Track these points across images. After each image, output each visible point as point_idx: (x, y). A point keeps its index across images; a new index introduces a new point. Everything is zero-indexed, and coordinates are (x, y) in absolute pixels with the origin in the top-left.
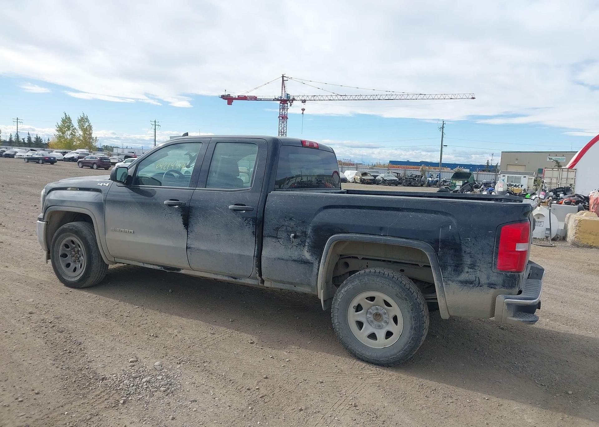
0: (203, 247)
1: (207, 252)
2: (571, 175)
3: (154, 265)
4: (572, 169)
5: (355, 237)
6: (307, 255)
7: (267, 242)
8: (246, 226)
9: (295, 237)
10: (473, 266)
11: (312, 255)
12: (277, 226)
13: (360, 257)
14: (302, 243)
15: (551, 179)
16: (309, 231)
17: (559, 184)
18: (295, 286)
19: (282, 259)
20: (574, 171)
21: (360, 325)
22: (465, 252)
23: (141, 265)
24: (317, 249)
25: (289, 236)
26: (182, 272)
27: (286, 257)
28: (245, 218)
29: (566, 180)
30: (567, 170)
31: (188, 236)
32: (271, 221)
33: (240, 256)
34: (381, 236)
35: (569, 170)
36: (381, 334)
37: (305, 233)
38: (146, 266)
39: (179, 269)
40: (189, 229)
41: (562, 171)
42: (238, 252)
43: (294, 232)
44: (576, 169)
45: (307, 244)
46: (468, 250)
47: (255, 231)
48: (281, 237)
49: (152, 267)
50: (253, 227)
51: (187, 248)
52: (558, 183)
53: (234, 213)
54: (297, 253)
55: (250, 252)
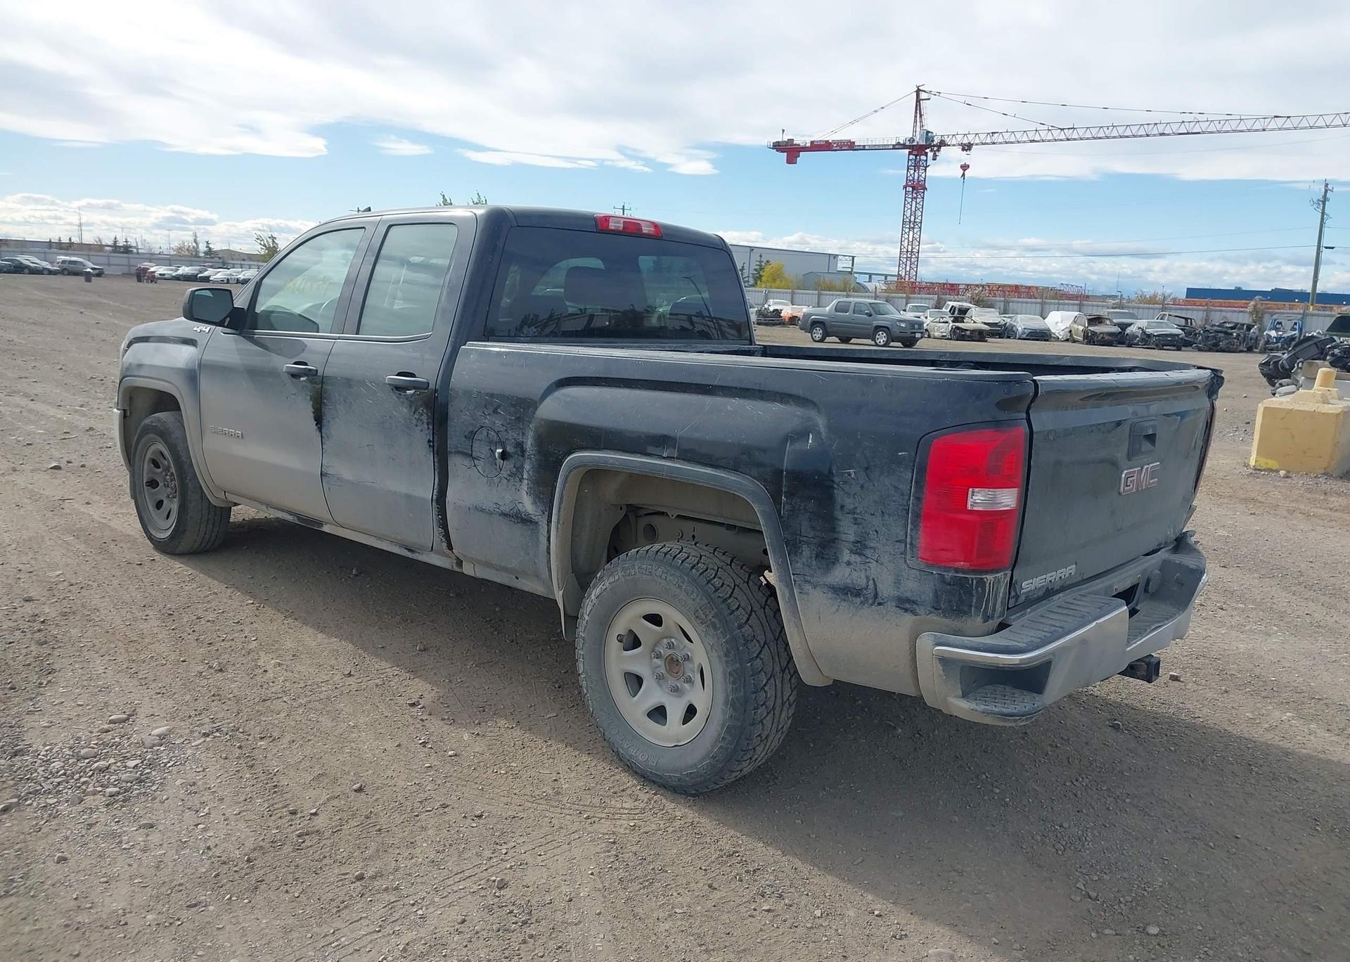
0: (346, 475)
1: (354, 485)
5: (611, 461)
6: (528, 504)
7: (457, 464)
8: (417, 426)
9: (504, 456)
10: (860, 547)
11: (534, 503)
12: (471, 429)
14: (518, 473)
16: (529, 443)
18: (517, 578)
19: (482, 510)
21: (635, 682)
22: (842, 507)
24: (544, 489)
25: (493, 452)
26: (325, 529)
27: (488, 505)
28: (414, 408)
31: (324, 447)
32: (460, 418)
33: (408, 497)
34: (664, 458)
36: (675, 711)
37: (520, 446)
39: (321, 523)
40: (324, 430)
42: (402, 488)
43: (503, 445)
45: (525, 475)
46: (849, 503)
47: (431, 439)
48: (479, 454)
50: (428, 428)
51: (322, 475)
53: (394, 393)
54: (508, 497)
55: (425, 490)
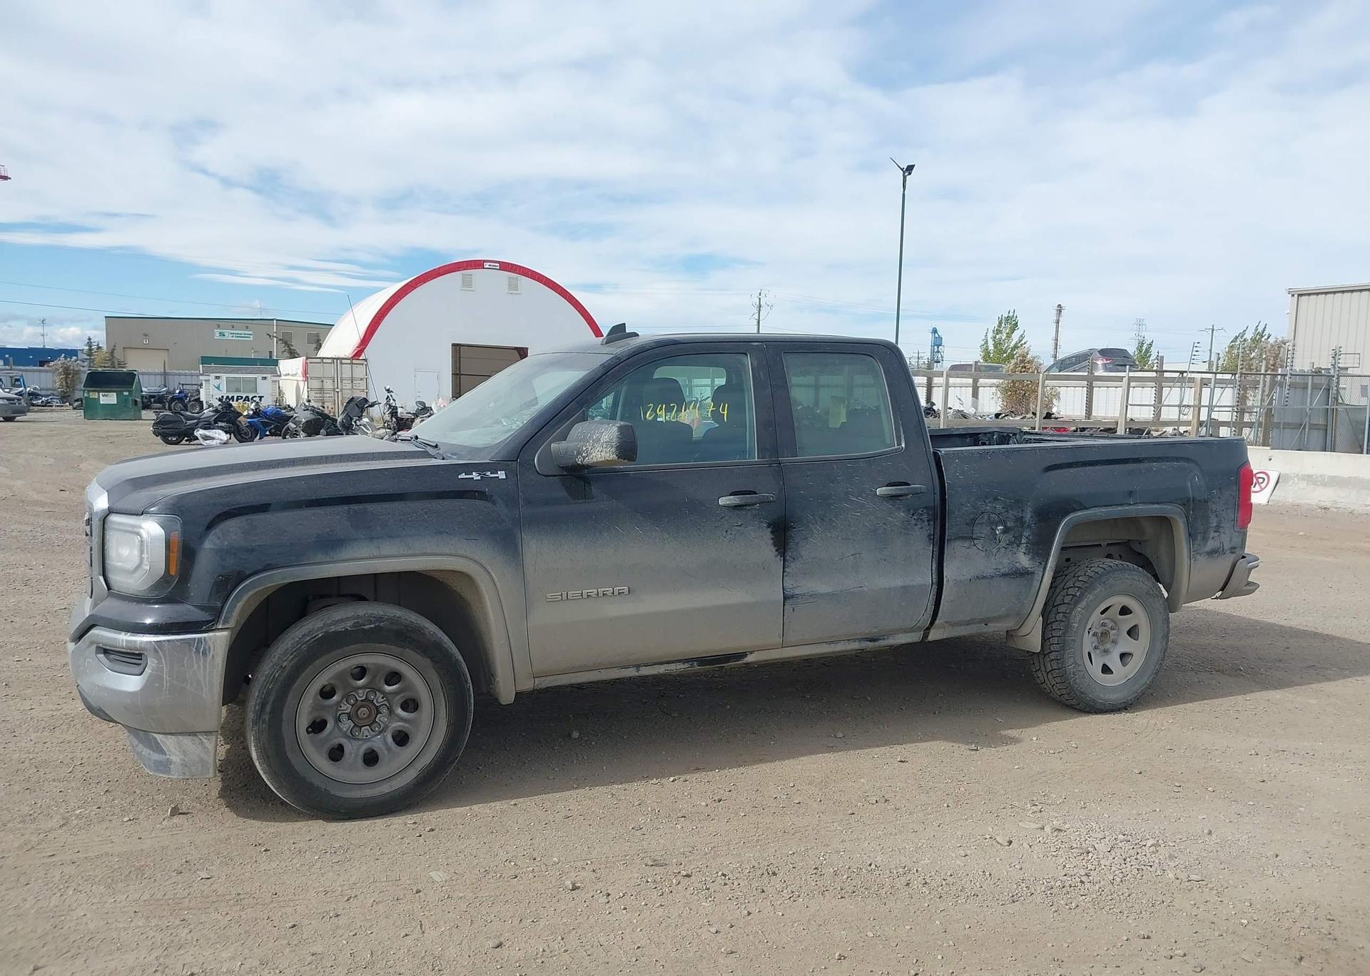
0: (823, 588)
1: (832, 596)
2: (359, 371)
3: (669, 662)
4: (359, 359)
6: (1024, 561)
7: (954, 549)
8: (916, 525)
9: (1005, 532)
11: (1033, 558)
12: (972, 516)
13: (1104, 544)
14: (1016, 542)
15: (323, 381)
16: (1028, 516)
17: (338, 392)
18: (986, 625)
19: (984, 577)
20: (362, 364)
21: (1090, 657)
22: (1212, 510)
23: (631, 672)
24: (1040, 548)
25: (994, 530)
26: (750, 659)
27: (990, 571)
28: (911, 510)
29: (350, 382)
30: (349, 361)
31: (787, 570)
32: (960, 506)
33: (905, 588)
34: (1130, 505)
35: (354, 361)
37: (1020, 521)
38: (645, 671)
39: (744, 655)
40: (789, 554)
41: (341, 363)
42: (899, 582)
43: (1003, 523)
44: (365, 360)
45: (1023, 541)
46: (1214, 508)
47: (932, 533)
48: (979, 535)
49: (661, 670)
50: (929, 525)
51: (785, 598)
52: (337, 390)
53: (887, 502)
54: (1006, 561)
55: (925, 577)
